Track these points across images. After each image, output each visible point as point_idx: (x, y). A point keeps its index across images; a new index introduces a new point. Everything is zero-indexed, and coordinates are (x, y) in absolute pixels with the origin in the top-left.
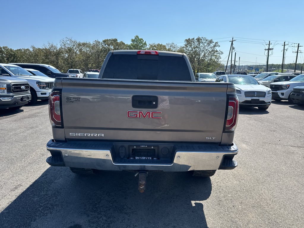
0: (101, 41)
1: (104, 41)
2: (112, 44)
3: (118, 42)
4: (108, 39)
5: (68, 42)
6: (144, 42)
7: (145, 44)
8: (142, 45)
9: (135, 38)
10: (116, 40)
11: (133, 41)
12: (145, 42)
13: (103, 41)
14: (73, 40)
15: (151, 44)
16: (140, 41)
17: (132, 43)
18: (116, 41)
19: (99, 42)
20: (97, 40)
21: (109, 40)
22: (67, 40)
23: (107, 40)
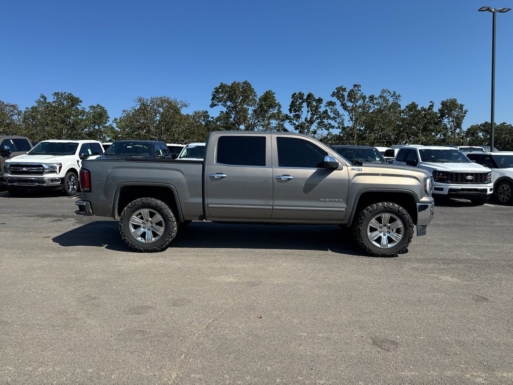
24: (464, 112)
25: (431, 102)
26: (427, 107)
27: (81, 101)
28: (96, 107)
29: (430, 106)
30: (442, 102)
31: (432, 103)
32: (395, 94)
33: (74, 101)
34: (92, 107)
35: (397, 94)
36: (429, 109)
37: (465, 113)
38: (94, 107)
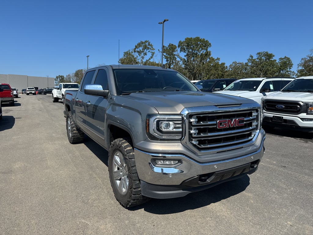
27: (274, 55)
28: (284, 59)
33: (269, 56)
34: (281, 59)
38: (282, 59)
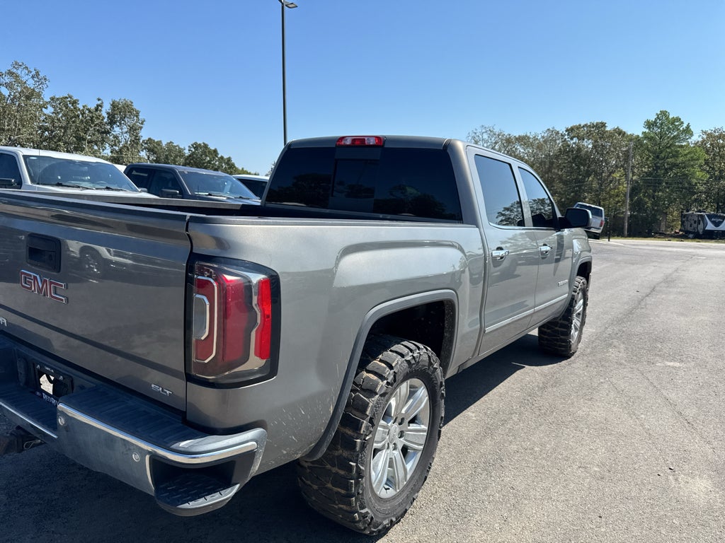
0: (562, 130)
1: (570, 130)
2: (589, 135)
3: (608, 129)
4: (580, 125)
5: (485, 136)
6: (685, 125)
7: (688, 131)
8: (675, 134)
9: (658, 118)
10: (603, 125)
11: (649, 125)
12: (688, 126)
13: (566, 131)
14: (497, 130)
15: (709, 132)
16: (672, 123)
17: (647, 131)
18: (603, 129)
19: (558, 133)
20: (551, 129)
21: (584, 126)
22: (484, 131)
23: (579, 127)
24: (140, 122)
25: (99, 100)
26: (92, 107)
29: (98, 106)
30: (113, 103)
31: (100, 102)
32: (37, 73)
35: (41, 75)
36: (97, 110)
37: (142, 123)
